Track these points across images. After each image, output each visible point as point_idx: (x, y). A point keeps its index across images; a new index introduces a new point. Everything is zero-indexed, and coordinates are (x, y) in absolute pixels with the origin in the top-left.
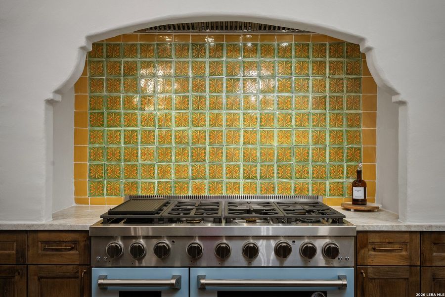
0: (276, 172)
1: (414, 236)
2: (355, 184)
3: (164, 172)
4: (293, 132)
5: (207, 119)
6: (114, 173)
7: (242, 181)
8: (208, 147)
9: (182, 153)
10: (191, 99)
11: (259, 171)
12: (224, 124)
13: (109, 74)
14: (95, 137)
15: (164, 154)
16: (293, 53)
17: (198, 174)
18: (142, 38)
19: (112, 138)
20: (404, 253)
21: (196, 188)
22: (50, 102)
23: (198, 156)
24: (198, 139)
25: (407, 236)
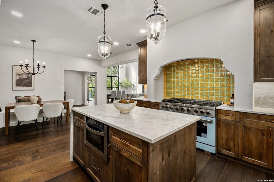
0: (209, 94)
1: (237, 113)
2: (231, 98)
3: (181, 93)
4: (214, 83)
5: (191, 80)
6: (171, 93)
7: (200, 96)
8: (191, 87)
9: (185, 89)
10: (187, 76)
11: (204, 93)
12: (195, 82)
13: (170, 72)
14: (167, 85)
15: (181, 89)
16: (214, 62)
17: (188, 94)
18: (176, 63)
19: (171, 85)
20: (233, 117)
21: (188, 97)
22: (154, 79)
23: (189, 90)
24: (189, 85)
25: (234, 112)
